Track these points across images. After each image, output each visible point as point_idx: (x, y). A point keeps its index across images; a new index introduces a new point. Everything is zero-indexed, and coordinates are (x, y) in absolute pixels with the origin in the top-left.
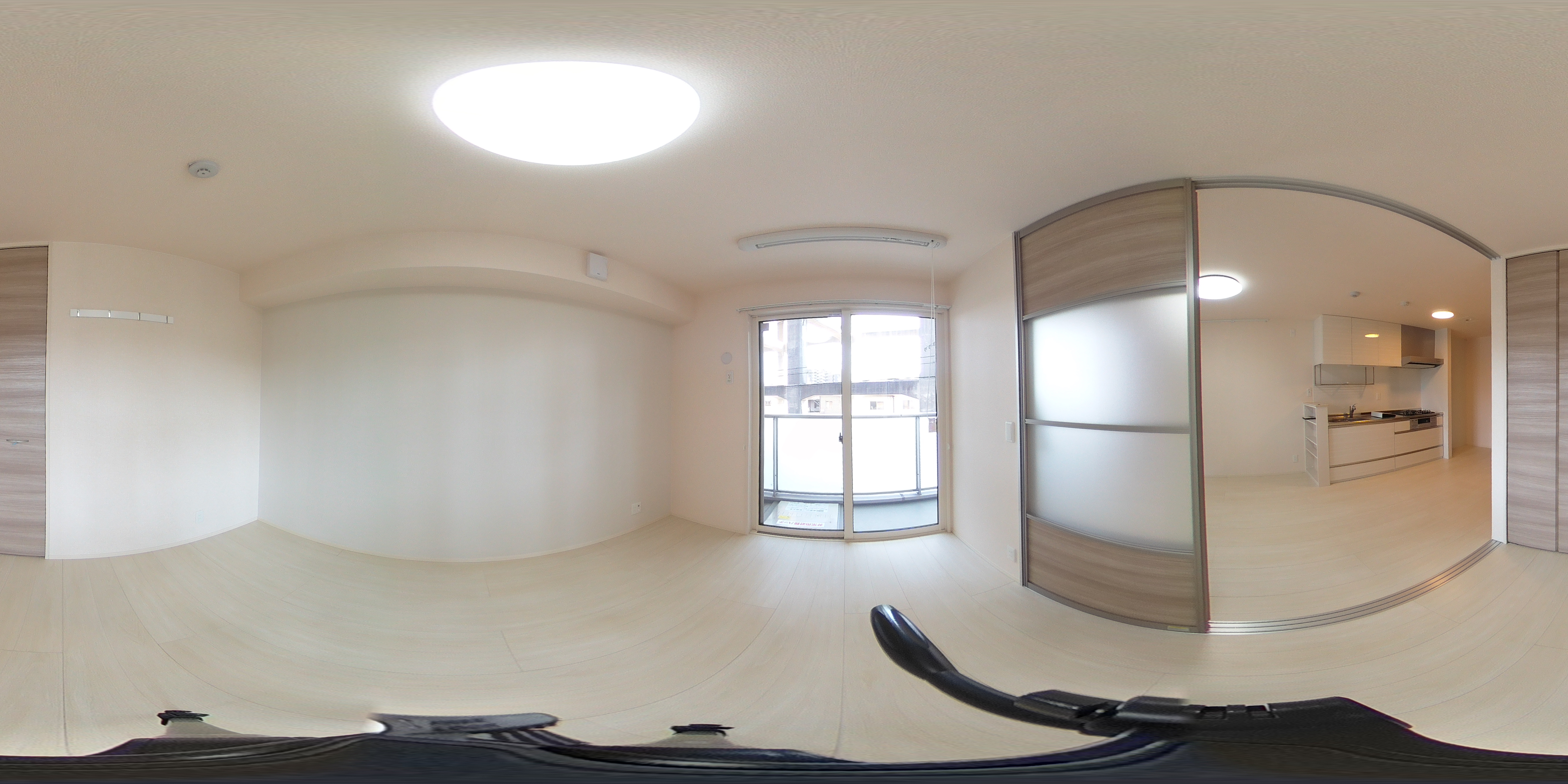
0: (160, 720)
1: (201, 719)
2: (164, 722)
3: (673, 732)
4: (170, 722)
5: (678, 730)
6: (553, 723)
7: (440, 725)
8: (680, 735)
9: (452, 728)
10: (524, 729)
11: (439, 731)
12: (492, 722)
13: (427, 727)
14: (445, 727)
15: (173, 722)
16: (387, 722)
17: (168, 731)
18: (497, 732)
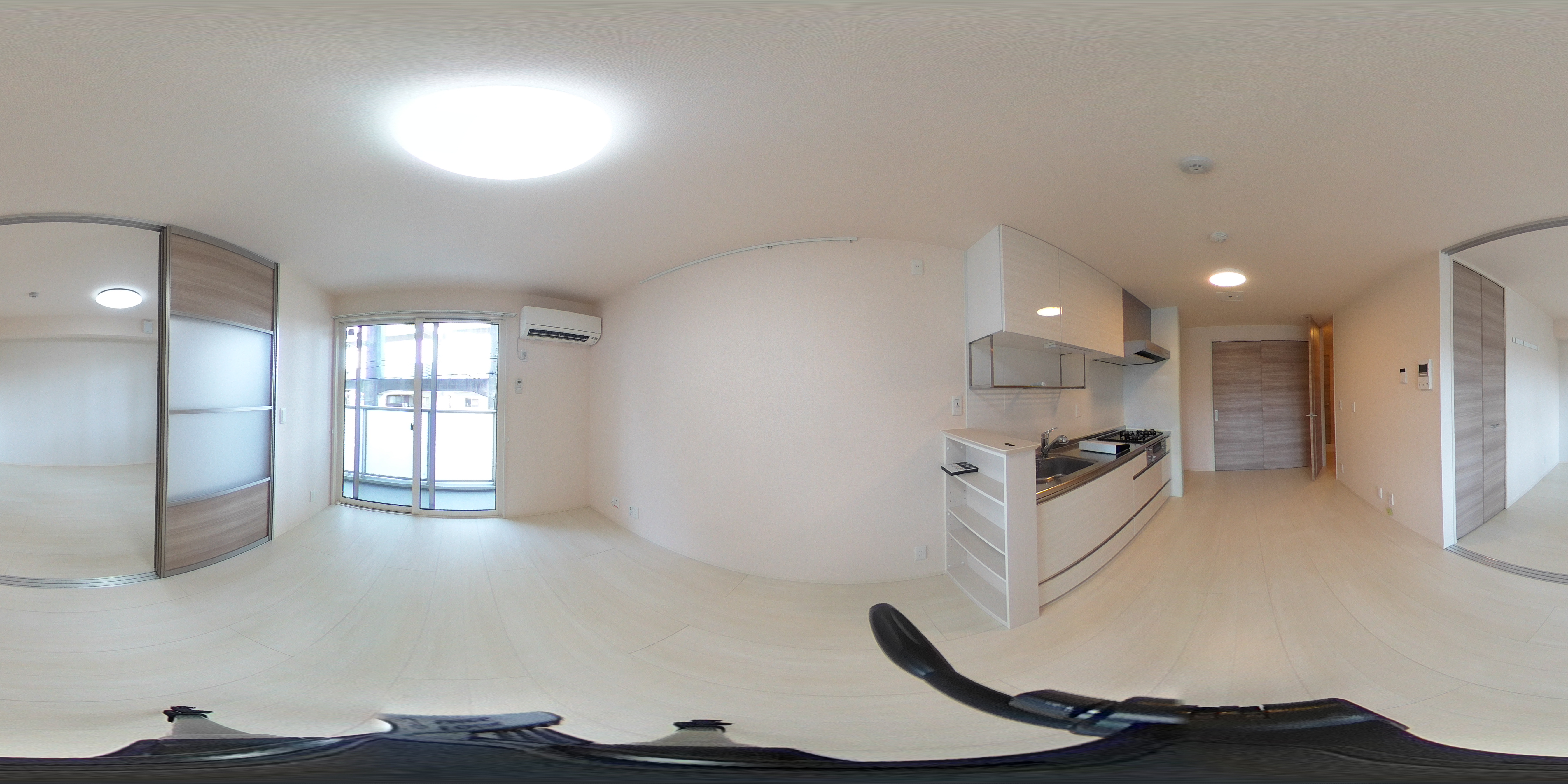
0: (166, 717)
1: (205, 716)
2: (171, 720)
3: (676, 728)
4: (176, 719)
5: (681, 726)
6: (557, 720)
7: (445, 724)
8: (684, 731)
9: (457, 727)
10: (530, 727)
11: (444, 729)
12: (498, 720)
13: (435, 727)
14: (450, 726)
15: (178, 718)
16: (393, 721)
17: (175, 730)
18: (502, 731)
